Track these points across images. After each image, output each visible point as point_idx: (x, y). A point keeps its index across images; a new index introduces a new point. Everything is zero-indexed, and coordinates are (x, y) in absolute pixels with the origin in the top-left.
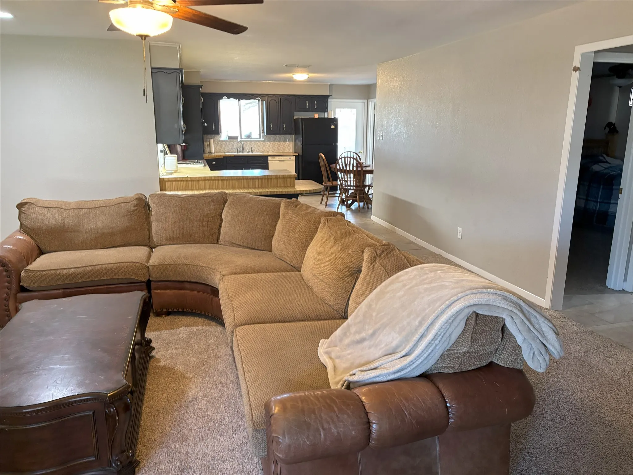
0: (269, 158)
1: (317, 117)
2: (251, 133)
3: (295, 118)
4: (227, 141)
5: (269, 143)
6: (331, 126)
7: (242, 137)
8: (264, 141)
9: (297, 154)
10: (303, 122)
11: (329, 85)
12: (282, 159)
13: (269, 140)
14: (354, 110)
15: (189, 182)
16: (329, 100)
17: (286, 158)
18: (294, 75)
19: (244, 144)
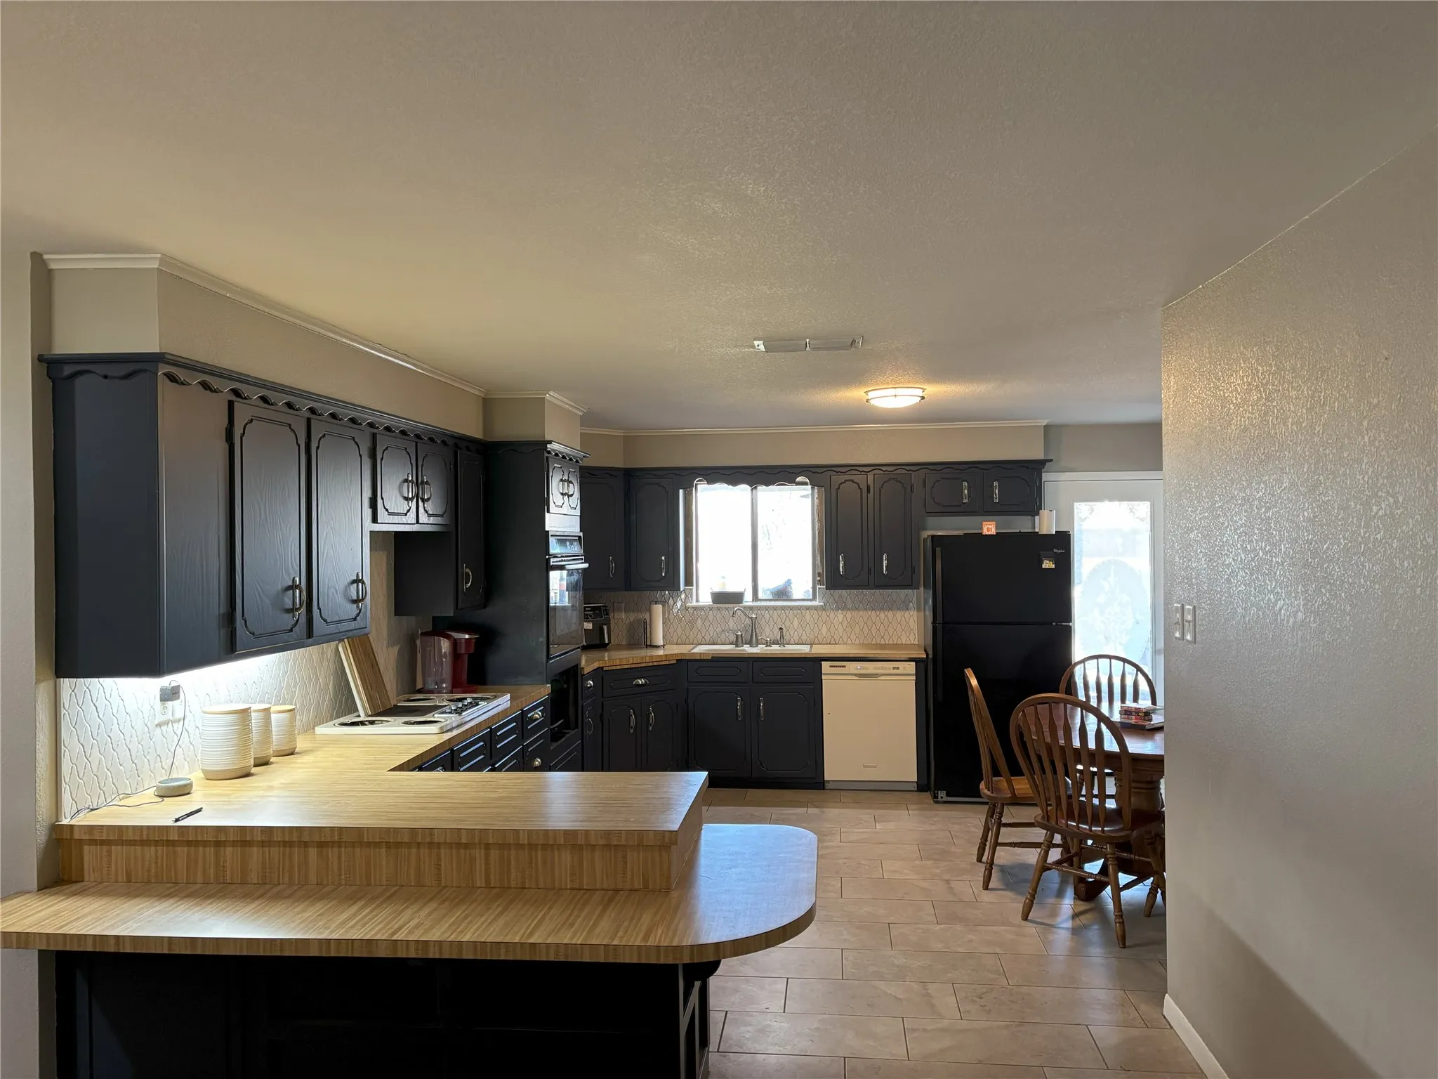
0: (826, 666)
1: (993, 532)
2: (789, 582)
3: (926, 534)
4: (710, 608)
5: (840, 615)
6: (1042, 563)
7: (761, 596)
8: (823, 608)
9: (924, 656)
10: (938, 549)
11: (1045, 426)
12: (871, 671)
13: (841, 606)
14: (1144, 508)
15: (179, 849)
17: (885, 668)
18: (869, 393)
19: (756, 618)
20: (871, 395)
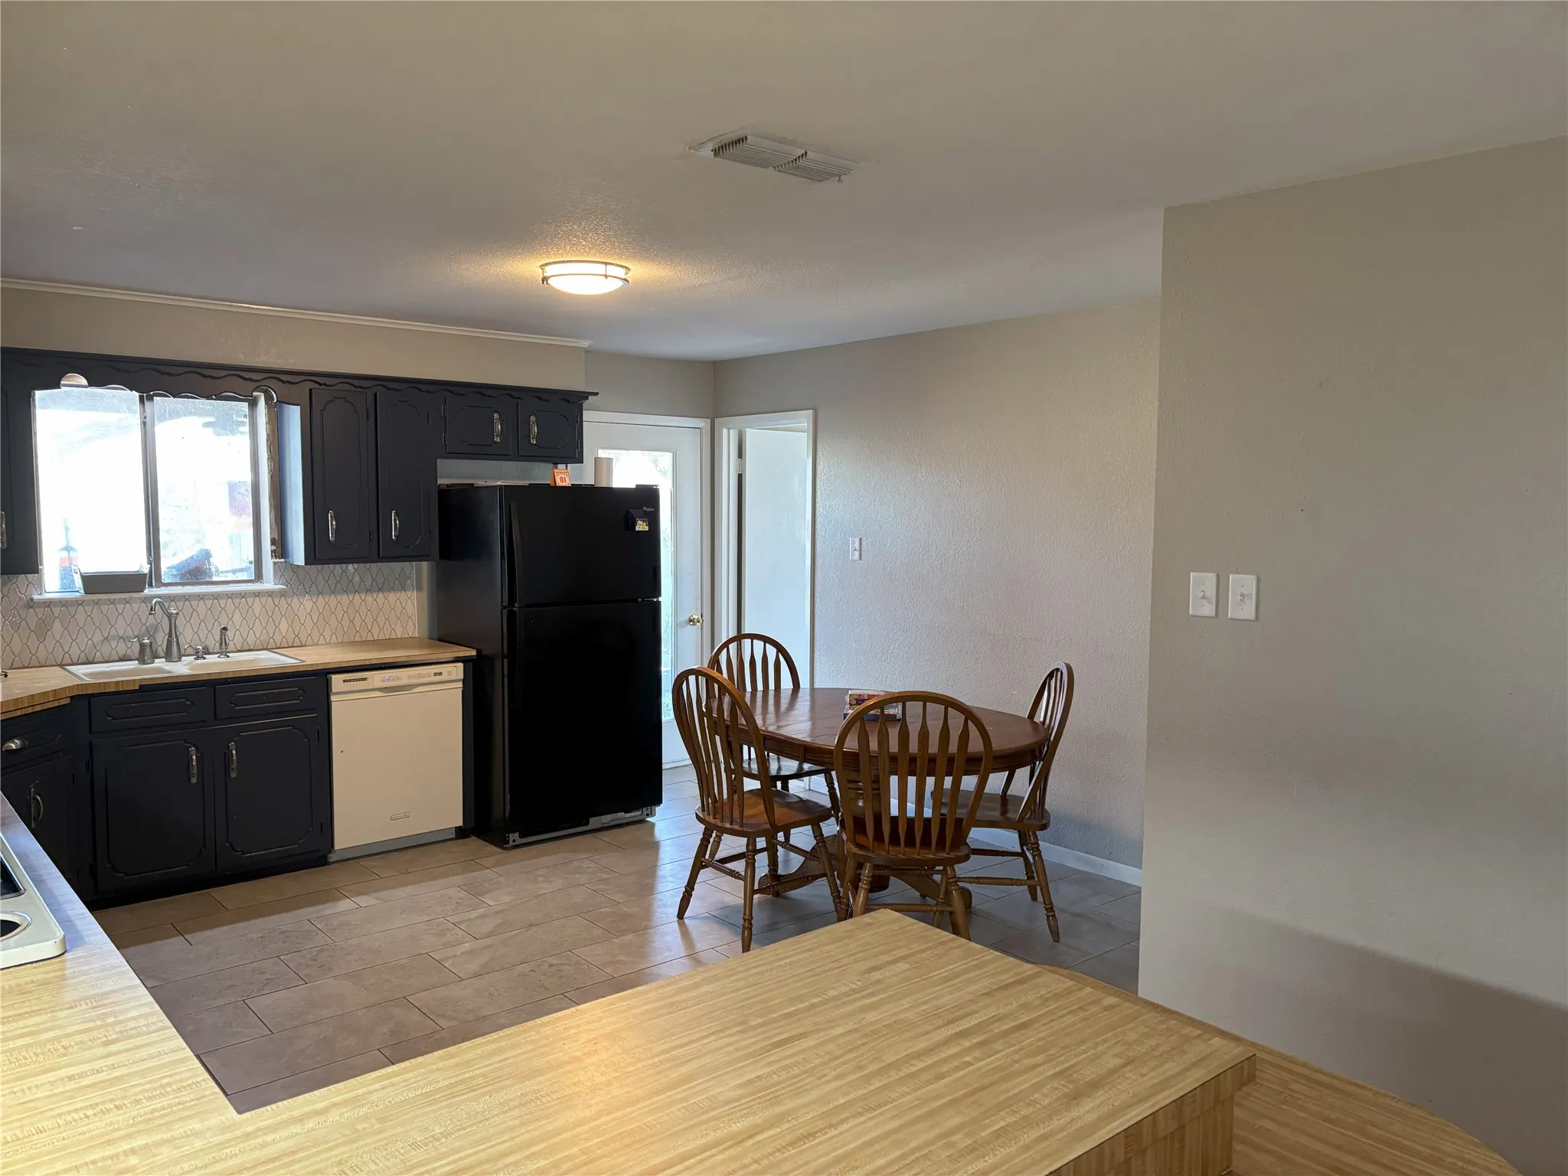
0: (337, 680)
2: (206, 553)
3: (442, 483)
4: (78, 603)
5: (307, 602)
6: (634, 525)
7: (165, 578)
8: (282, 594)
9: (473, 653)
10: (514, 505)
11: (585, 349)
12: (404, 682)
16: (587, 415)
17: (423, 676)
18: (547, 268)
19: (177, 614)
20: (550, 271)
